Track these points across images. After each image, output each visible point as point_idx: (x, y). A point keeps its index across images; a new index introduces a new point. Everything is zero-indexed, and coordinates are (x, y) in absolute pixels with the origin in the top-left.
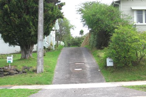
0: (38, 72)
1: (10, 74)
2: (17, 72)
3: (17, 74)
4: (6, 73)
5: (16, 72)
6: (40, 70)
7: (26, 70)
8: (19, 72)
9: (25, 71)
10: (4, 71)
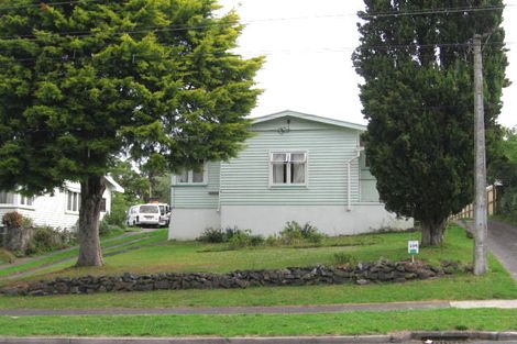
0: (476, 272)
1: (419, 276)
2: (433, 273)
3: (432, 276)
4: (411, 275)
5: (431, 273)
6: (481, 269)
7: (451, 268)
8: (436, 272)
9: (450, 270)
10: (406, 271)
